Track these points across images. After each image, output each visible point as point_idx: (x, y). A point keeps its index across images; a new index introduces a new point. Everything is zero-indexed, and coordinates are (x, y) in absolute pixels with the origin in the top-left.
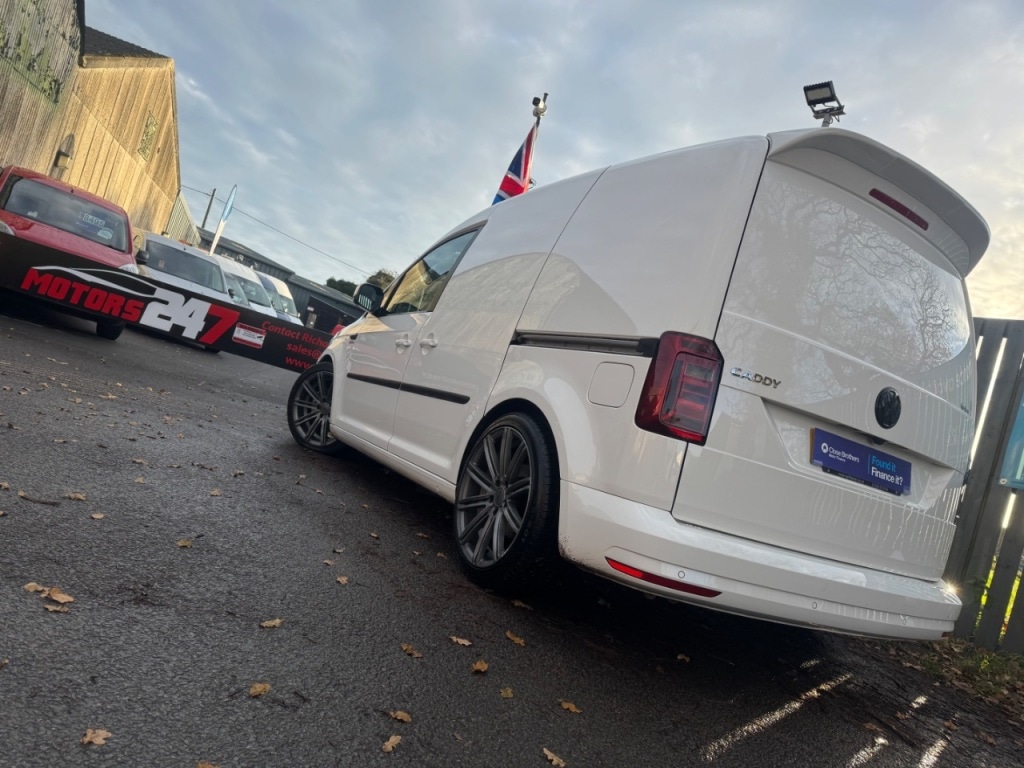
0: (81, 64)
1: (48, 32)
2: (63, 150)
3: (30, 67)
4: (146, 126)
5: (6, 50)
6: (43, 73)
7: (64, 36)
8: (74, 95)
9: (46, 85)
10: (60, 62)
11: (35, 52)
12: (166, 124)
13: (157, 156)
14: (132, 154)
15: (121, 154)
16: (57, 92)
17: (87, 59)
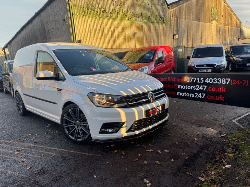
0: (169, 9)
1: (152, 7)
2: (175, 34)
3: (149, 19)
4: (212, 12)
5: (137, 19)
6: (155, 18)
7: (158, 5)
8: (172, 18)
9: (158, 20)
10: (161, 12)
11: (149, 14)
12: (222, 7)
13: (222, 18)
14: (209, 22)
15: (203, 25)
16: (163, 20)
17: (171, 6)
